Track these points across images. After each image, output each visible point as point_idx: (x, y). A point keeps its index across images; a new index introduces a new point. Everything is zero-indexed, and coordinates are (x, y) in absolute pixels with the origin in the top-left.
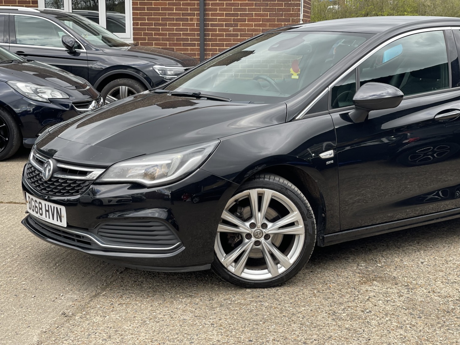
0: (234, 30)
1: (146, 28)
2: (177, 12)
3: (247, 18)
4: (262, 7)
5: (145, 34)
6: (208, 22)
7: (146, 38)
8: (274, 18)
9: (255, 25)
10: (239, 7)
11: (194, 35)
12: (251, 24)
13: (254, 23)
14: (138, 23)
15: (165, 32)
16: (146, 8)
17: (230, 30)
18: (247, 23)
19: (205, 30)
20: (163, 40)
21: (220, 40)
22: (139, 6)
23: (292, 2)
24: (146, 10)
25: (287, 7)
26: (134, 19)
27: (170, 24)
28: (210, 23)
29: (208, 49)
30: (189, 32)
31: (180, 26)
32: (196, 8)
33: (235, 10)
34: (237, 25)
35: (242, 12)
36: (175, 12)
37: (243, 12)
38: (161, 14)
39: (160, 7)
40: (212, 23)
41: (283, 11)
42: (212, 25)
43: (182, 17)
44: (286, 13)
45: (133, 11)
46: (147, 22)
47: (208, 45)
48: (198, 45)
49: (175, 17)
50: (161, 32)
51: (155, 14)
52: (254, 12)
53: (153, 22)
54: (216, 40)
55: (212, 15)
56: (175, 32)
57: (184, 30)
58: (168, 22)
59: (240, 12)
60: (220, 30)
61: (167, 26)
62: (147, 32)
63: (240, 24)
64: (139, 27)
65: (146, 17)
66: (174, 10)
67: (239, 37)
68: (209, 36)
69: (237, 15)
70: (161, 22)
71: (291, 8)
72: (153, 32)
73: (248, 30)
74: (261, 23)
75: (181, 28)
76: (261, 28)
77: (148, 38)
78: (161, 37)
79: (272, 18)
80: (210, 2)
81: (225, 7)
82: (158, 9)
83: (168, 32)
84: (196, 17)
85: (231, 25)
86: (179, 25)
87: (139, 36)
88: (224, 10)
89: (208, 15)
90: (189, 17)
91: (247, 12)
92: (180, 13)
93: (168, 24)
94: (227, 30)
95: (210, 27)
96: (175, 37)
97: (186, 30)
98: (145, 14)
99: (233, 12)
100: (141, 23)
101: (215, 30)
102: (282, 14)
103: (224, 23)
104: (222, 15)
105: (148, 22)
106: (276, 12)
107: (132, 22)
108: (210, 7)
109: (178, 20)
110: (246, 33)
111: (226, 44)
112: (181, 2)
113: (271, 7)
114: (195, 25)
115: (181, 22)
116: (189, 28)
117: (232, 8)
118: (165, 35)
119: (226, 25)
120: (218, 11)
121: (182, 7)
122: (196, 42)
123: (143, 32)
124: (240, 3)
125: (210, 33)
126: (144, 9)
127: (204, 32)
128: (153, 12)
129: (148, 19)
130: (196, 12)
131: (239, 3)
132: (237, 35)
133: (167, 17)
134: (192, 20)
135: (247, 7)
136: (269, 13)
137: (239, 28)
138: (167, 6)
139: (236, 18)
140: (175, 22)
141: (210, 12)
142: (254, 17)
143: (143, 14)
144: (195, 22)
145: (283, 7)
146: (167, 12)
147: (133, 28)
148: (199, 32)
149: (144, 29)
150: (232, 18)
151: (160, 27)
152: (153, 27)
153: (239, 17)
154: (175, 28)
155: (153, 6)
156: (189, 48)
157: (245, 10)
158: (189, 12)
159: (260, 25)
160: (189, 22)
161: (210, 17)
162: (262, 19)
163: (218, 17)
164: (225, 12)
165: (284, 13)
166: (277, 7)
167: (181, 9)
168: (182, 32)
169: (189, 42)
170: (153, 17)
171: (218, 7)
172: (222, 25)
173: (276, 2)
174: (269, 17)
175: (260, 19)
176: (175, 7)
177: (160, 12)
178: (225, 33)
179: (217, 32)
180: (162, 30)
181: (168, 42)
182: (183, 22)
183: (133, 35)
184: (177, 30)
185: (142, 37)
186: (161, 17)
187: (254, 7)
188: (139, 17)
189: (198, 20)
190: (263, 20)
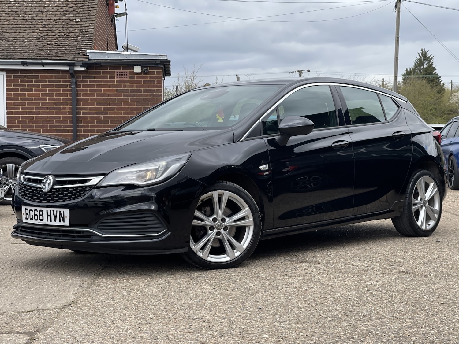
0: (104, 118)
1: (19, 116)
2: (50, 102)
3: (116, 107)
4: (130, 98)
5: (19, 122)
6: (80, 111)
7: (20, 125)
8: (140, 107)
9: (124, 113)
10: (109, 97)
11: (67, 122)
12: (120, 112)
13: (122, 111)
14: (12, 112)
15: (38, 120)
16: (20, 98)
17: (100, 117)
18: (116, 111)
19: (77, 118)
20: (36, 127)
21: (91, 127)
22: (13, 97)
23: (156, 93)
24: (20, 100)
25: (152, 97)
26: (7, 108)
27: (43, 113)
28: (82, 111)
29: (81, 134)
30: (62, 120)
31: (53, 115)
32: (68, 98)
33: (105, 100)
34: (107, 113)
35: (111, 102)
36: (48, 102)
37: (113, 102)
38: (34, 104)
39: (34, 97)
40: (84, 111)
41: (148, 101)
42: (83, 113)
43: (54, 106)
44: (152, 102)
45: (7, 101)
46: (20, 110)
47: (80, 131)
48: (71, 131)
49: (48, 106)
50: (34, 120)
51: (28, 104)
52: (122, 102)
53: (27, 111)
54: (87, 127)
55: (84, 104)
56: (48, 120)
57: (57, 118)
58: (41, 111)
59: (110, 102)
60: (91, 118)
61: (40, 115)
62: (20, 120)
63: (110, 112)
64: (13, 115)
65: (20, 106)
66: (48, 100)
67: (109, 124)
68: (81, 123)
69: (107, 104)
70: (34, 111)
71: (156, 98)
72: (27, 120)
73: (118, 118)
74: (129, 111)
75: (54, 116)
76: (129, 116)
77: (22, 125)
78: (35, 124)
79: (139, 107)
80: (82, 93)
81: (95, 97)
82: (31, 99)
83: (41, 120)
84: (68, 106)
85: (101, 113)
86: (52, 113)
87: (13, 124)
88: (95, 100)
89: (80, 104)
90: (62, 107)
91: (116, 101)
92: (53, 102)
93: (41, 113)
94: (98, 118)
95: (82, 115)
96: (48, 125)
97: (59, 118)
98: (18, 104)
99: (103, 102)
100: (14, 112)
101: (87, 118)
102: (148, 103)
103: (95, 111)
104: (93, 104)
105: (22, 111)
106: (142, 101)
107: (6, 111)
108: (82, 97)
109: (51, 109)
110: (116, 120)
111: (97, 130)
112: (54, 93)
113: (138, 98)
114: (68, 113)
115: (54, 111)
116: (62, 116)
117: (102, 98)
118: (39, 122)
119: (97, 113)
120: (89, 101)
121: (54, 97)
122: (69, 129)
123: (16, 120)
124: (110, 94)
125: (82, 120)
126: (18, 99)
127: (77, 119)
128: (26, 102)
129: (22, 109)
130: (68, 102)
131: (108, 94)
132: (107, 122)
133: (41, 106)
134: (64, 109)
135: (116, 98)
136: (136, 102)
137: (109, 115)
138: (41, 97)
139: (106, 107)
140: (48, 111)
141: (82, 102)
142: (122, 106)
143: (16, 104)
144: (68, 111)
145: (149, 98)
146: (41, 102)
147: (7, 116)
148: (72, 120)
149: (18, 118)
150: (103, 107)
151: (34, 116)
152: (27, 115)
153: (109, 106)
154: (48, 116)
155: (27, 97)
156: (62, 134)
157: (114, 100)
158: (62, 102)
159: (128, 113)
160: (62, 111)
161: (82, 106)
162: (130, 107)
163: (89, 106)
164: (95, 102)
165: (149, 102)
166: (143, 98)
167: (54, 99)
168: (55, 120)
169: (62, 129)
170: (27, 106)
171: (89, 98)
172: (93, 113)
173: (143, 93)
174: (136, 106)
175: (128, 107)
176: (48, 97)
177: (34, 101)
178: (96, 120)
179: (89, 120)
180: (36, 118)
181: (41, 129)
182: (56, 111)
183: (7, 123)
184: (51, 118)
185: (16, 124)
186: (34, 106)
187: (122, 97)
188: (13, 106)
189: (70, 109)
190: (131, 109)
